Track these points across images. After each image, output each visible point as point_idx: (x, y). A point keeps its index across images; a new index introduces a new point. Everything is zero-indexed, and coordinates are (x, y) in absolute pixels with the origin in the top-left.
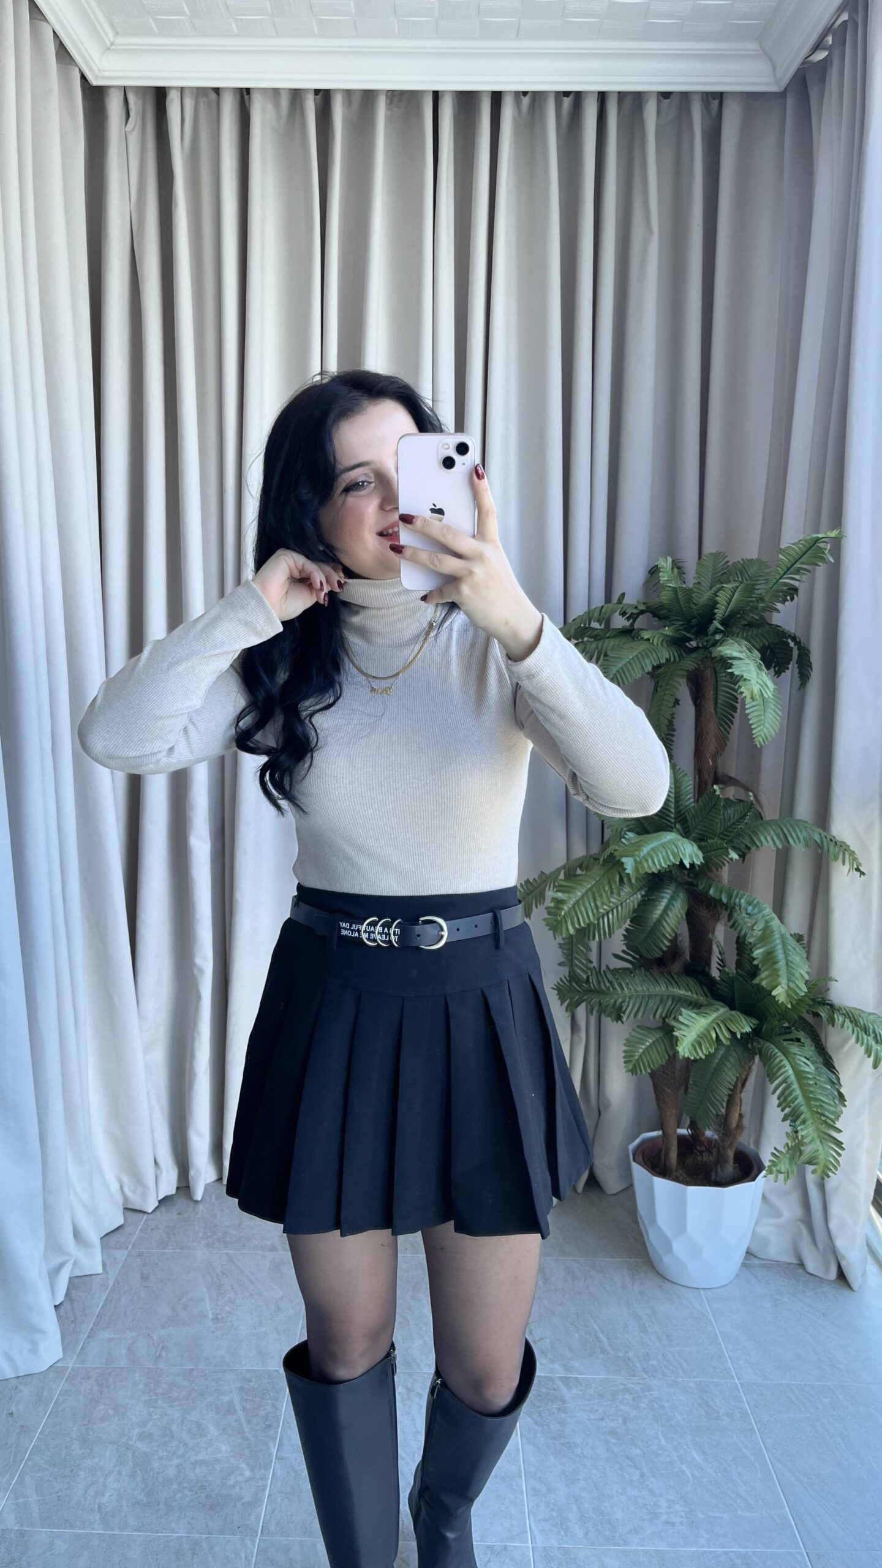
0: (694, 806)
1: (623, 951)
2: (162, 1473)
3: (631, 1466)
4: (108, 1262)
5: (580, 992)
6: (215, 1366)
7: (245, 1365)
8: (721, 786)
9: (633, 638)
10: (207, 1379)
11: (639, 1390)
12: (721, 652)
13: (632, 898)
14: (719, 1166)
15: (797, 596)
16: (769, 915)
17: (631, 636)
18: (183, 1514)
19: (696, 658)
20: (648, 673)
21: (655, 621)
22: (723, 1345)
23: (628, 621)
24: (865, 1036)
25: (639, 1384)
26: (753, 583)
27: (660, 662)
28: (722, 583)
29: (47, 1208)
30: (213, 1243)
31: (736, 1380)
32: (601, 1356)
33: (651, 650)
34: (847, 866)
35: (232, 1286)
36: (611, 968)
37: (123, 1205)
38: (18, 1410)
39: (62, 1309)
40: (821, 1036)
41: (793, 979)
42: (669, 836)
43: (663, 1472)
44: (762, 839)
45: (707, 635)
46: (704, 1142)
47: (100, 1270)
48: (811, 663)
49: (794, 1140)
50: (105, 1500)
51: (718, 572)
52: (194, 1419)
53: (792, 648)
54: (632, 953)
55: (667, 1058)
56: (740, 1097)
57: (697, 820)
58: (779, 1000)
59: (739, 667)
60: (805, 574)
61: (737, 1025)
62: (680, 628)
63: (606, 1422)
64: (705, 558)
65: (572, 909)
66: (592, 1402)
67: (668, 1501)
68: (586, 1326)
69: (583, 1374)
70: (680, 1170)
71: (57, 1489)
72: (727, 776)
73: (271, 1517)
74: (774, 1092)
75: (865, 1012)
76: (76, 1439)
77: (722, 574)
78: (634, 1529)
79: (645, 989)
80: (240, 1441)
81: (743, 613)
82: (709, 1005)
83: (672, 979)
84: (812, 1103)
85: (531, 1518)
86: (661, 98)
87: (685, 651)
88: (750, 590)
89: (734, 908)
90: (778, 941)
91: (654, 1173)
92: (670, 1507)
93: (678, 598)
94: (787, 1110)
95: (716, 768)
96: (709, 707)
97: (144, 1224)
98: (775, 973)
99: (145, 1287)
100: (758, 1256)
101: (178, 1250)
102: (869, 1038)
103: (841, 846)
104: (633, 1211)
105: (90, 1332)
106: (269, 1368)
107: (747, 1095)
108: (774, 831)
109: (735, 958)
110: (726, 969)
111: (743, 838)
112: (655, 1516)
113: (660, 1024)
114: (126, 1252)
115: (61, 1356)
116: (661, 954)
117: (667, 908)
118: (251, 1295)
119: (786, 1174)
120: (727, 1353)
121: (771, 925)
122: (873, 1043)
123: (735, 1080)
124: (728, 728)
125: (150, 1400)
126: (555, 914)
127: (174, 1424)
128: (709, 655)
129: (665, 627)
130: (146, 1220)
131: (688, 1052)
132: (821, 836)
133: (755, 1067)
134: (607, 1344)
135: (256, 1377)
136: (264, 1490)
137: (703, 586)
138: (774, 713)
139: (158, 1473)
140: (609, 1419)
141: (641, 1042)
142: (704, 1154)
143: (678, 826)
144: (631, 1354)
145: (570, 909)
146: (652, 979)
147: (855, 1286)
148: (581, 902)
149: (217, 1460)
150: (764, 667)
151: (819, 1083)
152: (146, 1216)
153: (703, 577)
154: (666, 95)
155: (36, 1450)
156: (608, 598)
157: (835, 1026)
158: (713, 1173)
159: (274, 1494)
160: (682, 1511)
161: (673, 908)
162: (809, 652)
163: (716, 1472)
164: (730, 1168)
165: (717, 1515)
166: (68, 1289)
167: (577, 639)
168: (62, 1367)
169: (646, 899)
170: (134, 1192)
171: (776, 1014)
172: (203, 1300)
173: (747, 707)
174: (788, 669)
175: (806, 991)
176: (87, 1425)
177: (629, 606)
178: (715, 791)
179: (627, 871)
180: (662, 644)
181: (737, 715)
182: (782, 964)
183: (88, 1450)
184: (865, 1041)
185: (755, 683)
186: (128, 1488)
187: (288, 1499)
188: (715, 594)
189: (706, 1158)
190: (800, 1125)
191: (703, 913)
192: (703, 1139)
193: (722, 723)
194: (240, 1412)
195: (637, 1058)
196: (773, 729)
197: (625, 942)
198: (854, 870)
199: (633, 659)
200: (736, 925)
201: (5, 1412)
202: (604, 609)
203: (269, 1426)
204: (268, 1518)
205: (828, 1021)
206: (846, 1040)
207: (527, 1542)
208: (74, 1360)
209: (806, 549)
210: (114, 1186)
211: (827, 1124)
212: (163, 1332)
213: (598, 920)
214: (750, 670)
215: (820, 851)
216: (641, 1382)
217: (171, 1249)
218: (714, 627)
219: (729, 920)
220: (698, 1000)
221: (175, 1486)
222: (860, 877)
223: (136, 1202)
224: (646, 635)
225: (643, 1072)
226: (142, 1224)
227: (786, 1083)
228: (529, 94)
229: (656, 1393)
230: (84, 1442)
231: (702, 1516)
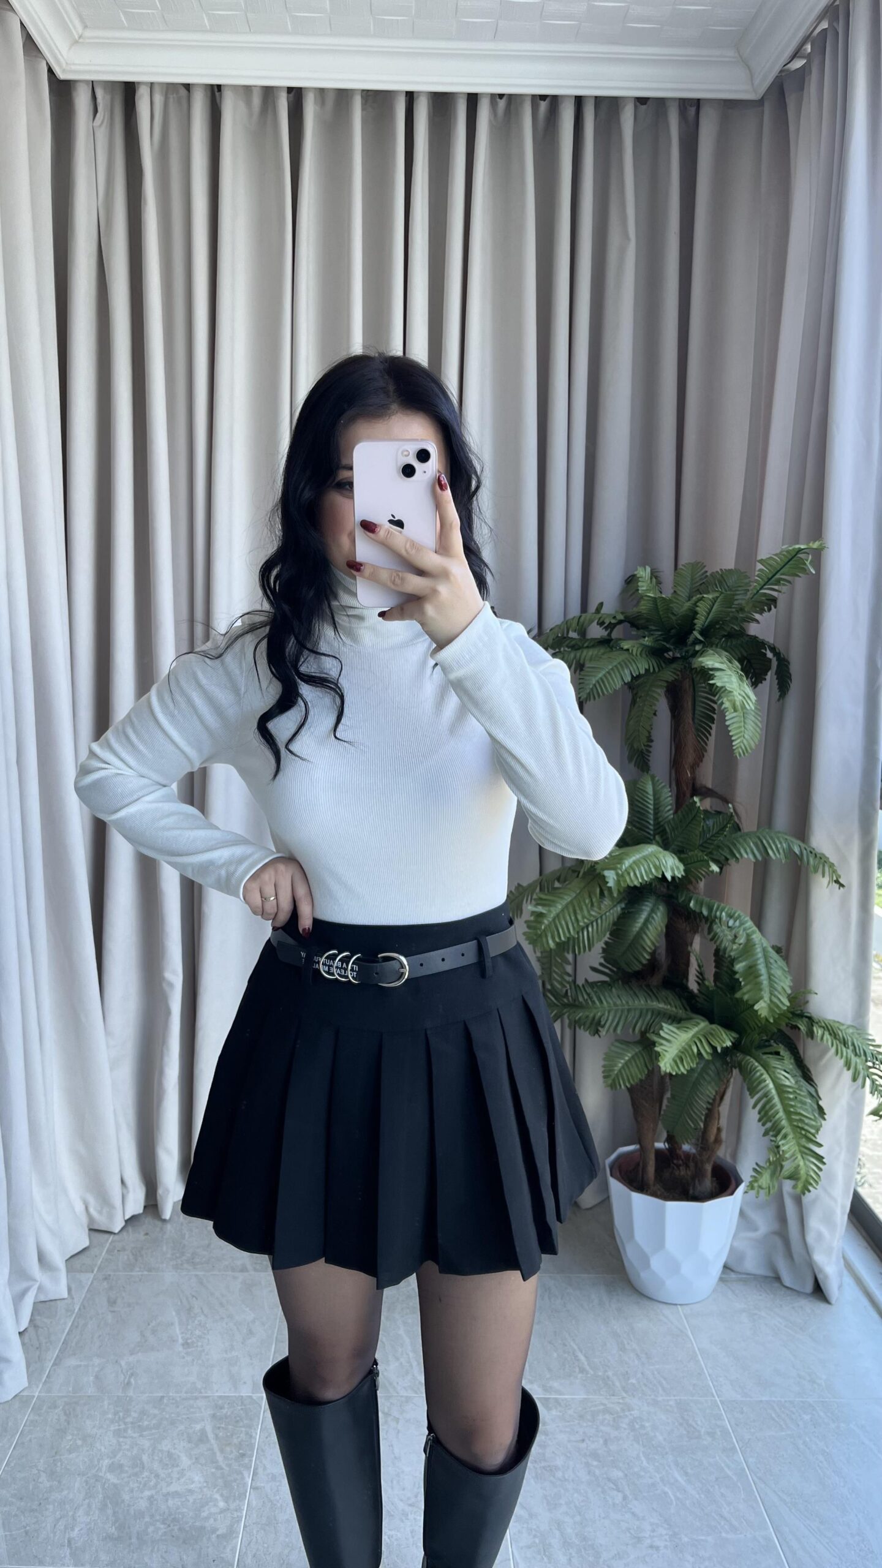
0: (674, 817)
1: (601, 964)
2: (133, 1506)
3: (613, 1489)
4: (73, 1286)
5: (557, 1006)
6: (186, 1393)
7: (217, 1391)
8: (699, 797)
9: (611, 648)
10: (178, 1407)
11: (619, 1409)
12: (702, 663)
13: (611, 911)
14: (697, 1181)
15: (775, 607)
16: (750, 928)
17: (609, 646)
18: (156, 1549)
19: (675, 669)
20: (628, 683)
21: (634, 632)
22: (702, 1363)
23: (606, 630)
24: (844, 1049)
25: (619, 1403)
26: (732, 593)
27: (639, 673)
28: (701, 594)
29: (13, 1235)
30: (182, 1264)
31: (716, 1398)
32: (580, 1375)
33: (631, 661)
34: (825, 880)
35: (201, 1309)
36: (590, 980)
37: (88, 1227)
39: (26, 1336)
40: (798, 1048)
41: (776, 993)
42: (651, 849)
43: (646, 1494)
44: (742, 851)
45: (686, 646)
46: (681, 1157)
47: (66, 1295)
48: (790, 675)
49: (776, 1155)
50: (75, 1534)
51: (697, 582)
52: (165, 1449)
53: (770, 660)
54: (610, 966)
55: (646, 1072)
56: (718, 1111)
57: (676, 832)
58: (760, 1015)
59: (720, 679)
60: (784, 585)
61: (718, 1039)
62: (659, 638)
63: (587, 1444)
64: (683, 568)
65: (552, 923)
66: (572, 1423)
67: (652, 1524)
68: (566, 1346)
69: (564, 1394)
70: (658, 1185)
71: (24, 1524)
72: (706, 787)
73: (246, 1549)
74: (754, 1107)
75: (843, 1025)
76: (44, 1472)
77: (701, 585)
78: (618, 1554)
79: (624, 1002)
80: (213, 1470)
81: (723, 624)
82: (689, 1019)
83: (652, 993)
84: (793, 1117)
86: (638, 104)
87: (664, 662)
88: (729, 601)
89: (715, 920)
90: (760, 955)
91: (633, 1188)
92: (653, 1531)
93: (657, 608)
94: (769, 1125)
95: (694, 779)
96: (688, 717)
97: (110, 1244)
98: (758, 986)
99: (114, 1312)
100: (734, 1269)
101: (146, 1273)
102: (848, 1051)
103: (821, 858)
104: (609, 1227)
105: (55, 1360)
106: (242, 1394)
107: (725, 1109)
108: (753, 843)
109: (714, 970)
110: (707, 983)
111: (723, 850)
112: (639, 1540)
113: (638, 1037)
114: (92, 1276)
115: (26, 1385)
116: (641, 967)
117: (647, 921)
118: (222, 1318)
119: (767, 1190)
120: (707, 1370)
121: (753, 939)
122: (853, 1056)
123: (714, 1093)
124: (705, 739)
125: (119, 1430)
126: (535, 928)
127: (144, 1454)
128: (687, 665)
129: (644, 637)
130: (112, 1242)
131: (670, 1068)
132: (801, 850)
133: (732, 1080)
134: (586, 1363)
135: (229, 1403)
136: (239, 1521)
137: (678, 595)
138: (752, 724)
139: (129, 1506)
140: (589, 1440)
141: (620, 1055)
142: (681, 1168)
143: (657, 838)
144: (610, 1373)
145: (551, 923)
146: (631, 992)
147: (833, 1300)
148: (561, 916)
149: (191, 1491)
150: (745, 678)
151: (799, 1097)
152: (112, 1237)
153: (680, 586)
154: (641, 101)
156: (584, 607)
157: (815, 1038)
158: (691, 1188)
159: (249, 1526)
160: (666, 1534)
161: (653, 921)
162: (789, 663)
163: (699, 1494)
164: (708, 1183)
165: (703, 1538)
166: (32, 1315)
167: (554, 649)
168: (28, 1395)
169: (626, 912)
170: (100, 1212)
171: (756, 1027)
172: (172, 1324)
173: (727, 718)
174: (765, 679)
175: (788, 1004)
176: (53, 1456)
177: (608, 615)
178: (696, 803)
179: (609, 885)
180: (640, 654)
181: (714, 726)
182: (764, 978)
183: (57, 1483)
184: (845, 1054)
185: (738, 694)
186: (99, 1521)
187: (265, 1530)
188: (695, 604)
189: (683, 1172)
190: (781, 1140)
191: (682, 925)
192: (678, 1151)
193: (700, 734)
194: (213, 1441)
195: (616, 1072)
196: (753, 740)
197: (603, 955)
198: (834, 883)
199: (612, 669)
200: (716, 937)
202: (582, 619)
203: (243, 1455)
204: (244, 1550)
205: (806, 1032)
206: (825, 1051)
208: (39, 1389)
209: (787, 560)
210: (79, 1207)
211: (807, 1137)
212: (131, 1359)
213: (578, 933)
214: (732, 682)
215: (799, 862)
216: (621, 1401)
217: (139, 1271)
218: (694, 637)
219: (709, 933)
220: (677, 1013)
221: (147, 1519)
222: (839, 888)
223: (102, 1222)
224: (626, 645)
225: (623, 1087)
226: (108, 1245)
227: (767, 1097)
228: (505, 98)
229: (636, 1413)
230: (52, 1474)
231: (686, 1539)
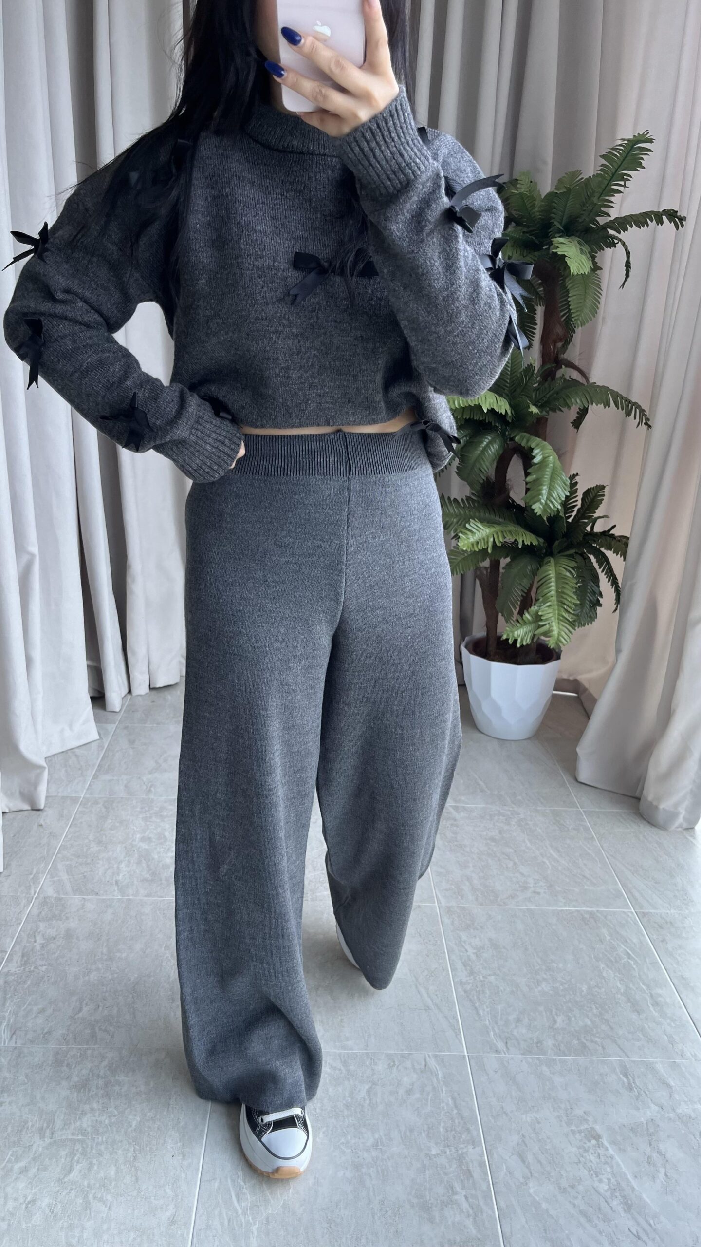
2: (161, 861)
3: (506, 859)
4: (101, 732)
11: (510, 814)
25: (509, 810)
31: (582, 810)
32: (481, 794)
38: (46, 823)
43: (529, 862)
47: (97, 739)
50: (120, 877)
63: (487, 833)
66: (477, 820)
67: (534, 879)
69: (468, 804)
71: (83, 872)
76: (93, 841)
78: (511, 896)
85: (436, 890)
92: (536, 883)
101: (155, 725)
105: (94, 776)
112: (525, 888)
114: (116, 725)
127: (166, 832)
134: (485, 787)
140: (489, 831)
155: (63, 847)
160: (545, 886)
163: (568, 863)
165: (570, 888)
168: (76, 797)
183: (103, 848)
186: (137, 870)
201: (36, 824)
207: (434, 903)
208: (84, 793)
212: (150, 776)
216: (511, 809)
229: (522, 816)
230: (100, 842)
231: (559, 889)
